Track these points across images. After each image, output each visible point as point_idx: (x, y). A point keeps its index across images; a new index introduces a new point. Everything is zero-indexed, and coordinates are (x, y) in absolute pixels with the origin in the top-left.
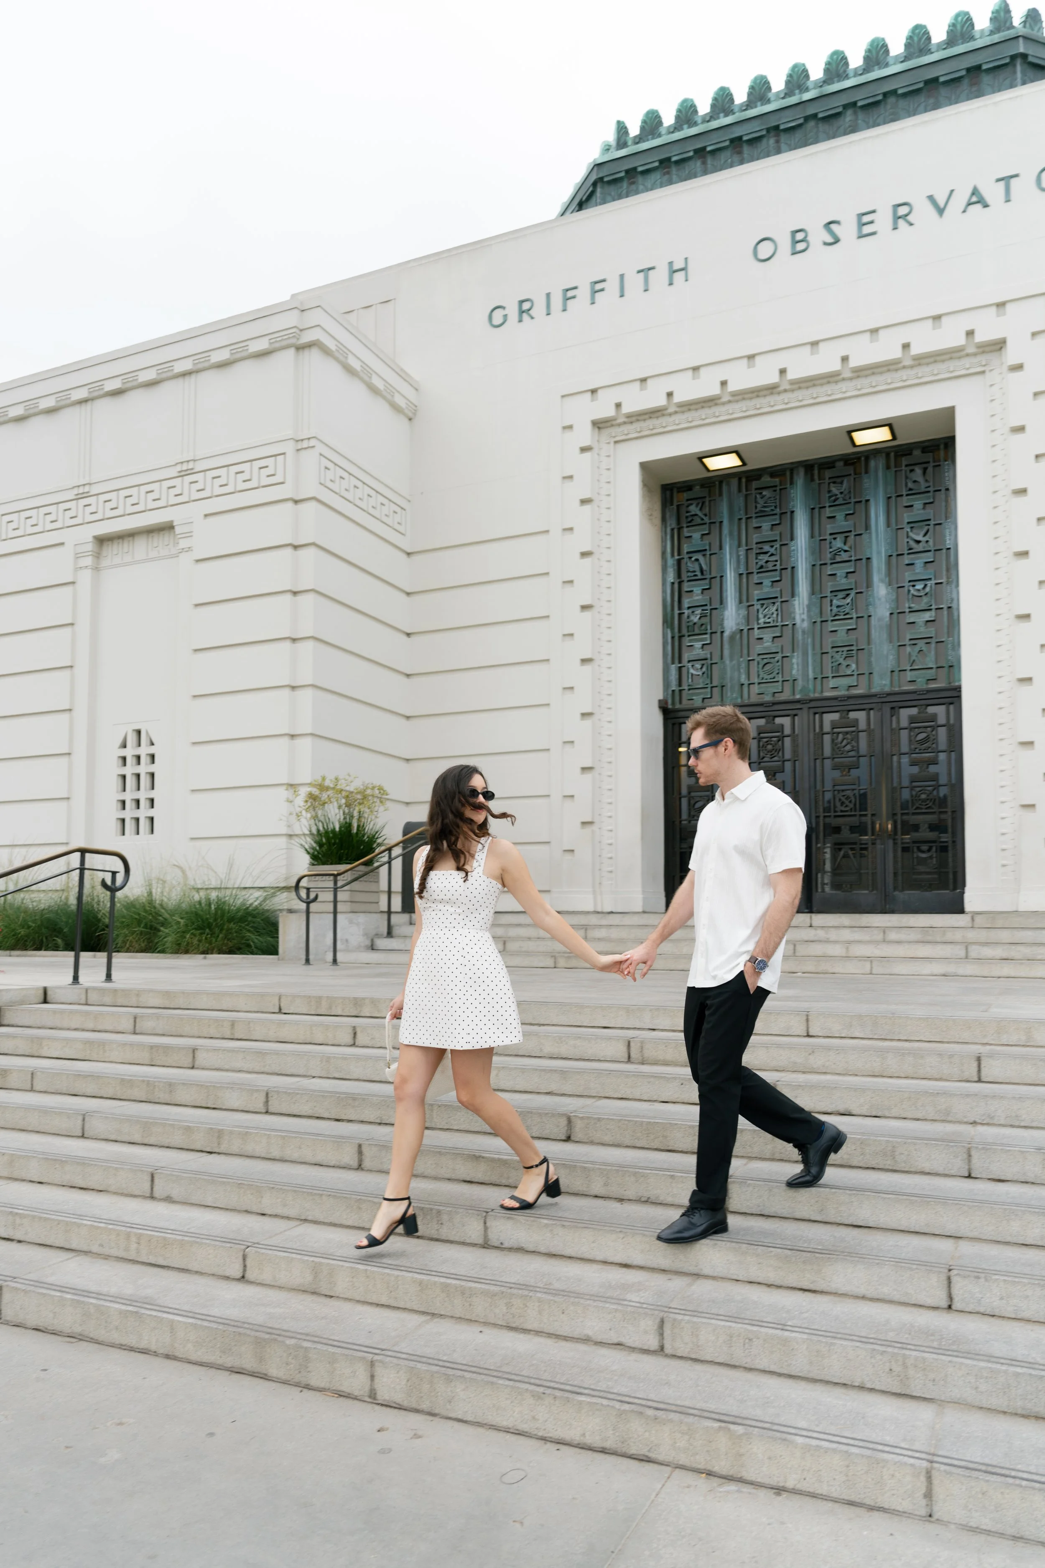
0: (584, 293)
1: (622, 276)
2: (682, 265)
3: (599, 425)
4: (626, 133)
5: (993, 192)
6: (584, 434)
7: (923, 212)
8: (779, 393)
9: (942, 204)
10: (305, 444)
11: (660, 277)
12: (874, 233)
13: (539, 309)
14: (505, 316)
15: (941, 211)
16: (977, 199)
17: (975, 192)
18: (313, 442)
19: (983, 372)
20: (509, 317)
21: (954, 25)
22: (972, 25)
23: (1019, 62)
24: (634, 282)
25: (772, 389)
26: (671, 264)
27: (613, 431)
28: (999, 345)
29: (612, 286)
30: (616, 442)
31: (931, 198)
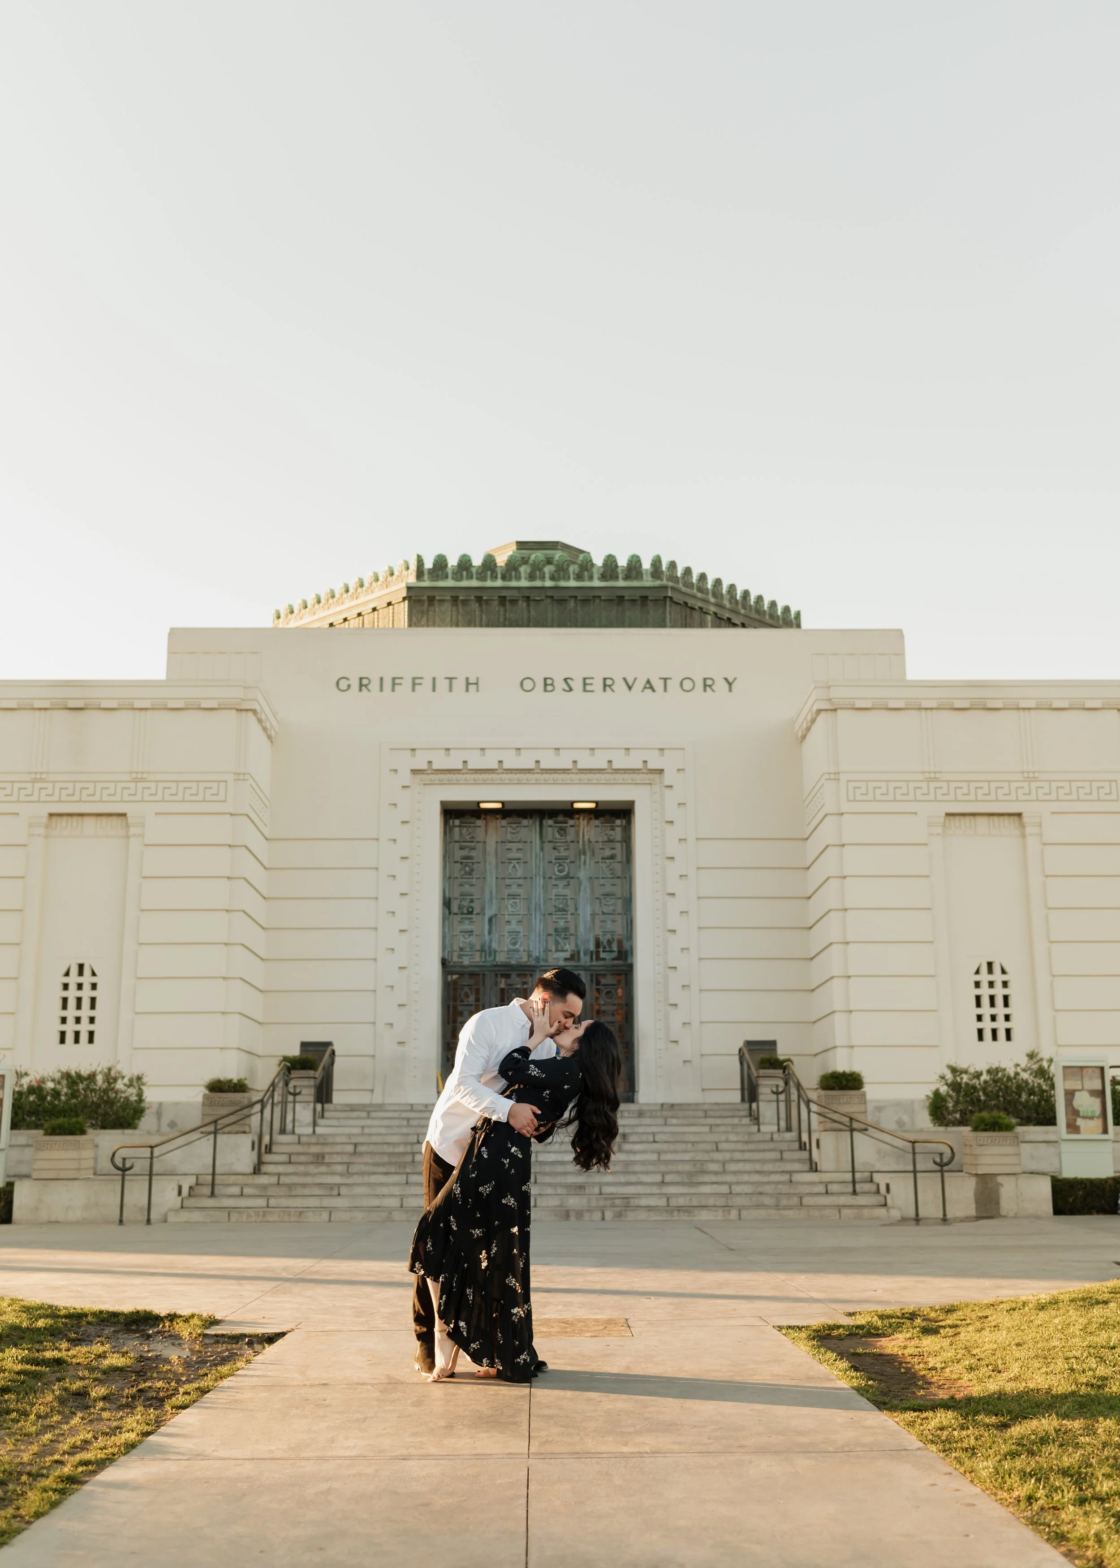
0: (407, 683)
1: (434, 679)
2: (475, 681)
3: (414, 772)
4: (423, 564)
5: (658, 685)
6: (405, 777)
7: (620, 686)
8: (534, 773)
9: (630, 684)
10: (241, 777)
11: (459, 685)
12: (592, 691)
13: (375, 685)
14: (349, 686)
15: (630, 688)
16: (649, 685)
17: (648, 682)
18: (247, 777)
19: (651, 784)
20: (352, 687)
21: (631, 561)
22: (641, 565)
23: (668, 600)
24: (443, 685)
25: (529, 771)
26: (467, 679)
27: (424, 777)
28: (661, 771)
29: (428, 683)
30: (424, 784)
31: (625, 679)
